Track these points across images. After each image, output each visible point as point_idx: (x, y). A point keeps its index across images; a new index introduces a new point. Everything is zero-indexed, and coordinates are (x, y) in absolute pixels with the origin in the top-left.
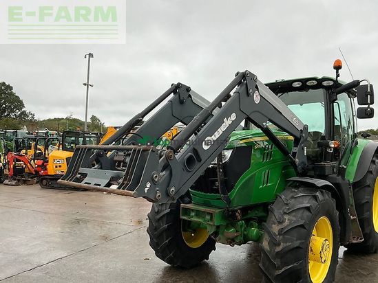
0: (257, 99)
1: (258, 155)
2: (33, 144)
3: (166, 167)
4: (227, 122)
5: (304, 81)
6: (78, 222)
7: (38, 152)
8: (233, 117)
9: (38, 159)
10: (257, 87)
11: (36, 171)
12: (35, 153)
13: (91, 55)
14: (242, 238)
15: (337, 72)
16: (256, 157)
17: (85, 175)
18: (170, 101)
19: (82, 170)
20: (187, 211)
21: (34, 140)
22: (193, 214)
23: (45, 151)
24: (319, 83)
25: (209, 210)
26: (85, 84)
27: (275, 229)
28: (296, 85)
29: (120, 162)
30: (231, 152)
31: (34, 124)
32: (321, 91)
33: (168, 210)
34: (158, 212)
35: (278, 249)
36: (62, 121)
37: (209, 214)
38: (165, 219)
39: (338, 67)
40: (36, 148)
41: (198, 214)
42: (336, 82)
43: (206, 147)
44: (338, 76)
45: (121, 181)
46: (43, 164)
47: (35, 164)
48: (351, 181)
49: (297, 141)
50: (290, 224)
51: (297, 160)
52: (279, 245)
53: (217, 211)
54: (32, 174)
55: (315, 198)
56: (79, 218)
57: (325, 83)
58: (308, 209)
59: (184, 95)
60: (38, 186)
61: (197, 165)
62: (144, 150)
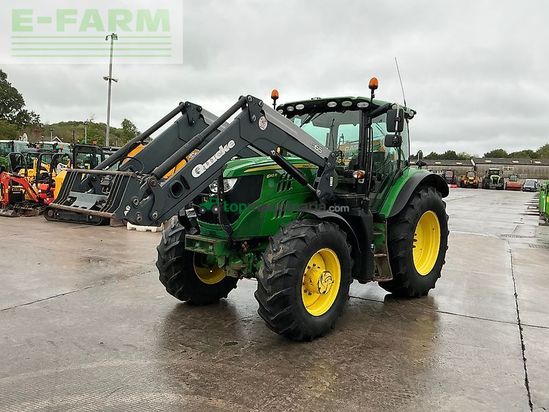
0: (263, 125)
1: (271, 184)
2: (35, 161)
3: (149, 192)
4: (223, 150)
5: (339, 101)
6: (89, 260)
7: (42, 172)
8: (231, 144)
9: (42, 183)
10: (263, 112)
11: (39, 198)
12: (38, 173)
13: (114, 36)
14: (250, 270)
15: (372, 92)
16: (269, 187)
17: (74, 199)
18: (177, 122)
19: (72, 194)
20: (192, 242)
21: (36, 155)
22: (197, 245)
23: (51, 171)
24: (354, 104)
25: (210, 240)
26: (106, 78)
27: (270, 257)
28: (332, 105)
29: (106, 187)
30: (235, 180)
31: (38, 130)
32: (357, 113)
33: (178, 243)
34: (167, 245)
35: (270, 276)
36: (81, 126)
37: (212, 244)
38: (173, 251)
39: (373, 87)
40: (39, 168)
41: (203, 244)
42: (370, 103)
43: (195, 175)
44: (373, 97)
45: (104, 205)
46: (49, 189)
47: (38, 189)
48: (387, 216)
49: (321, 169)
50: (284, 253)
51: (318, 191)
52: (271, 273)
53: (219, 241)
54: (35, 202)
55: (314, 229)
56: (90, 255)
57: (360, 105)
58: (302, 239)
59: (194, 116)
60: (43, 218)
61: (185, 192)
62: (125, 176)
